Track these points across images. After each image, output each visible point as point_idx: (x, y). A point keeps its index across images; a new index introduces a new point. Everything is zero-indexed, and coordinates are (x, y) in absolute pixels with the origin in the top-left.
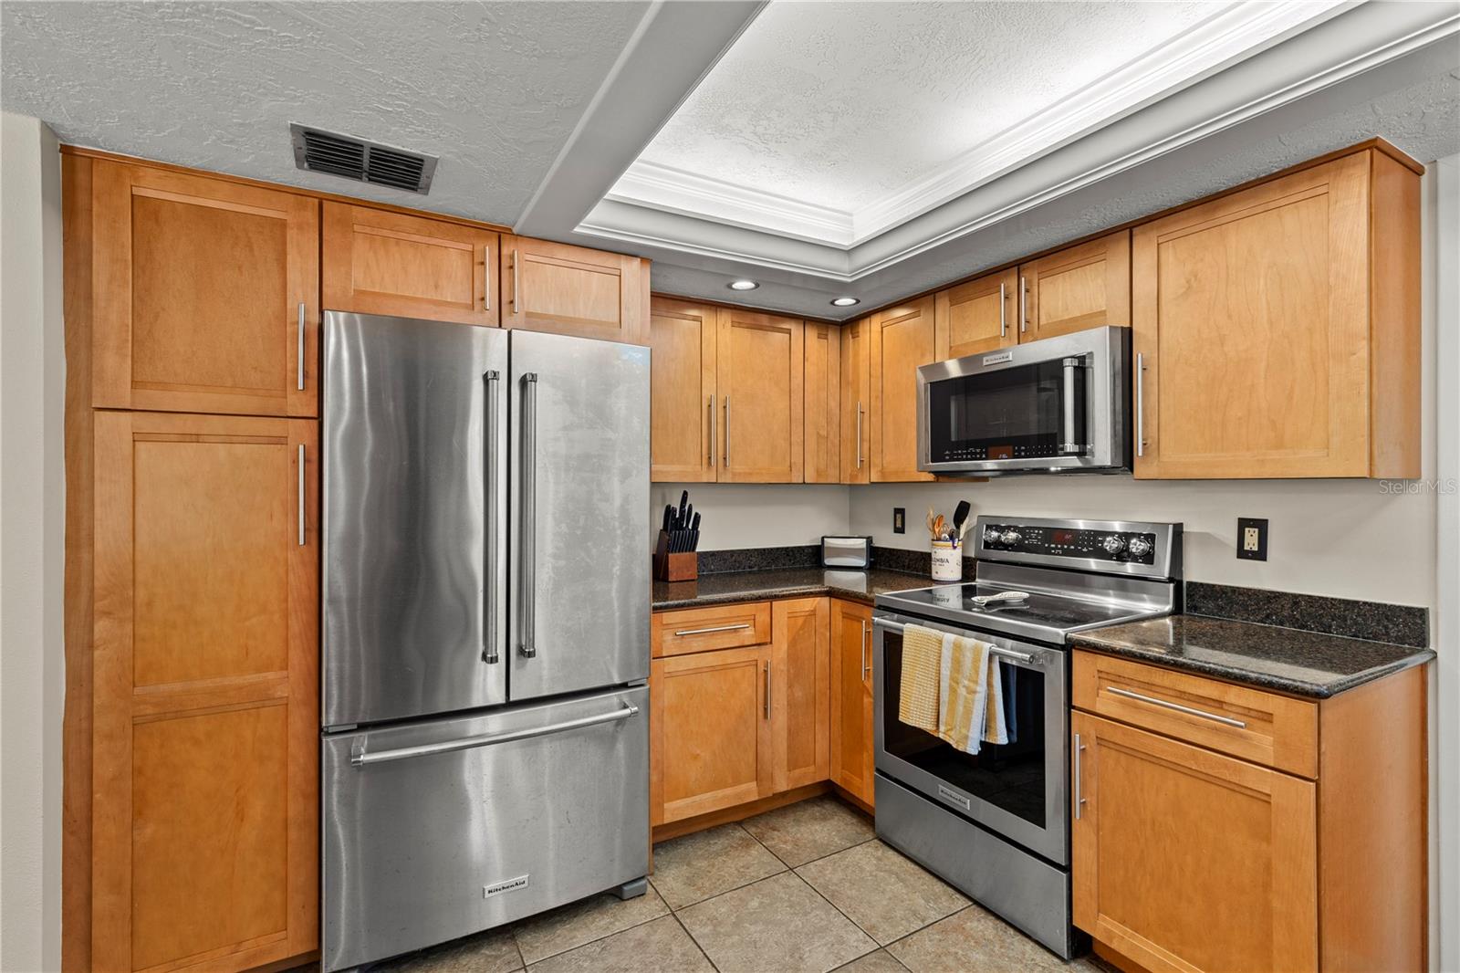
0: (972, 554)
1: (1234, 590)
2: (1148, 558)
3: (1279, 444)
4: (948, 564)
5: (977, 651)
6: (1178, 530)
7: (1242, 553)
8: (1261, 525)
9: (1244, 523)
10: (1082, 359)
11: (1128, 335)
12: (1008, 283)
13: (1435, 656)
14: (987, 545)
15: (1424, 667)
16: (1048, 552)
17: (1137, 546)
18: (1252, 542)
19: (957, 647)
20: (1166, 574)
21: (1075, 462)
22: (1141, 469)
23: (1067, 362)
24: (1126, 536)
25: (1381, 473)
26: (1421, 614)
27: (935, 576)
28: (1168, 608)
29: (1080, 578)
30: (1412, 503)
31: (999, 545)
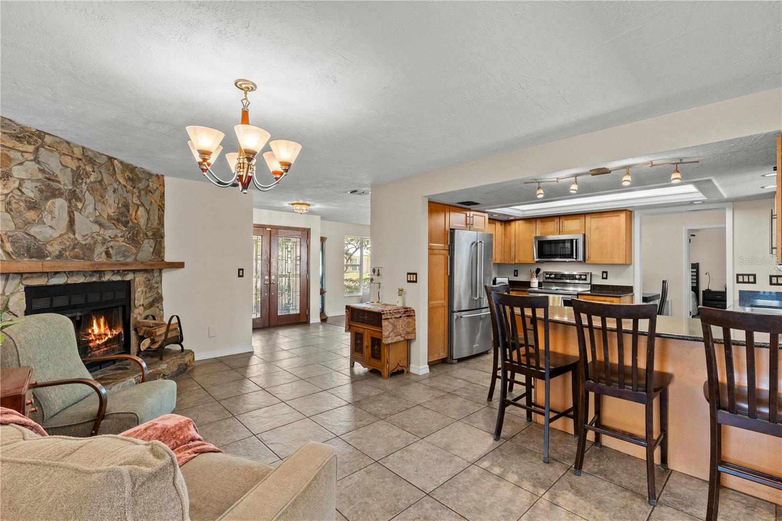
0: (541, 281)
1: (602, 285)
2: (585, 279)
3: (612, 258)
4: (535, 283)
5: (559, 298)
6: (591, 273)
7: (603, 278)
8: (606, 272)
9: (603, 272)
10: (576, 240)
11: (584, 235)
12: (557, 220)
13: (634, 294)
14: (546, 278)
15: (632, 296)
16: (563, 279)
17: (583, 277)
18: (605, 276)
19: (554, 297)
20: (589, 282)
21: (574, 260)
22: (587, 262)
23: (574, 240)
24: (581, 275)
25: (627, 263)
26: (632, 287)
27: (531, 286)
28: (590, 289)
29: (565, 284)
30: (631, 267)
31: (549, 278)
